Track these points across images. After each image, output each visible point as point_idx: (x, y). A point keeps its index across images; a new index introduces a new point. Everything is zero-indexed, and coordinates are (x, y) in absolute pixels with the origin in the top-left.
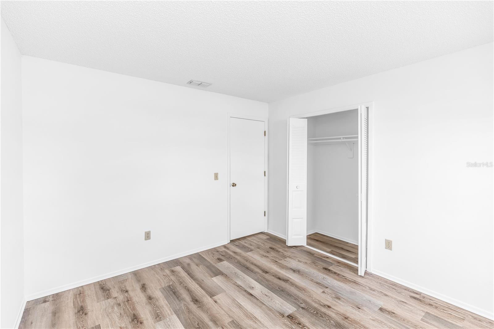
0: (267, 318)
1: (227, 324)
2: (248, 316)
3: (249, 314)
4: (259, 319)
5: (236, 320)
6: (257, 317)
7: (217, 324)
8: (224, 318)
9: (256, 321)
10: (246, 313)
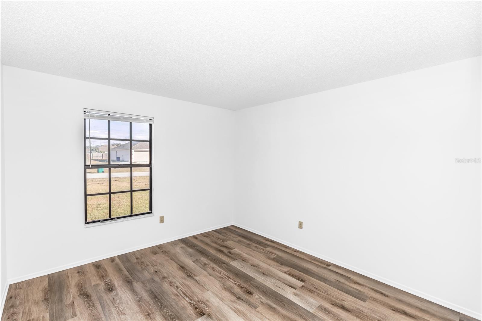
0: (224, 312)
1: (260, 305)
2: (242, 313)
3: (241, 315)
4: (232, 311)
5: (253, 310)
6: (234, 313)
7: (268, 305)
8: (264, 310)
9: (234, 309)
10: (245, 317)
